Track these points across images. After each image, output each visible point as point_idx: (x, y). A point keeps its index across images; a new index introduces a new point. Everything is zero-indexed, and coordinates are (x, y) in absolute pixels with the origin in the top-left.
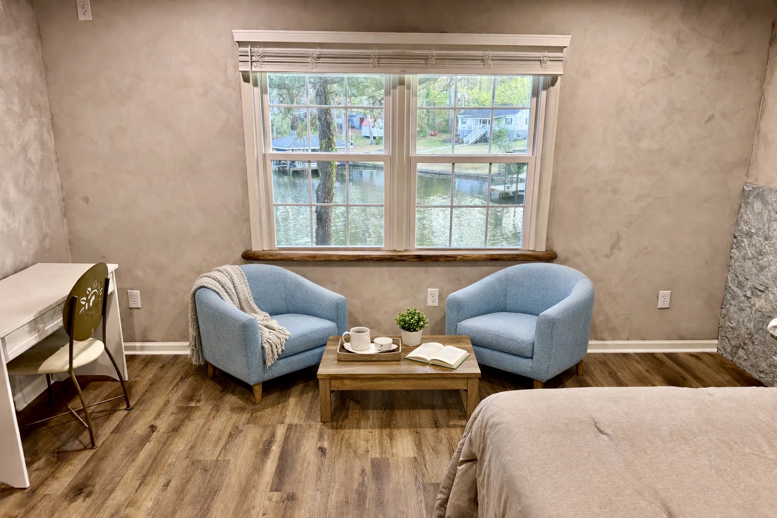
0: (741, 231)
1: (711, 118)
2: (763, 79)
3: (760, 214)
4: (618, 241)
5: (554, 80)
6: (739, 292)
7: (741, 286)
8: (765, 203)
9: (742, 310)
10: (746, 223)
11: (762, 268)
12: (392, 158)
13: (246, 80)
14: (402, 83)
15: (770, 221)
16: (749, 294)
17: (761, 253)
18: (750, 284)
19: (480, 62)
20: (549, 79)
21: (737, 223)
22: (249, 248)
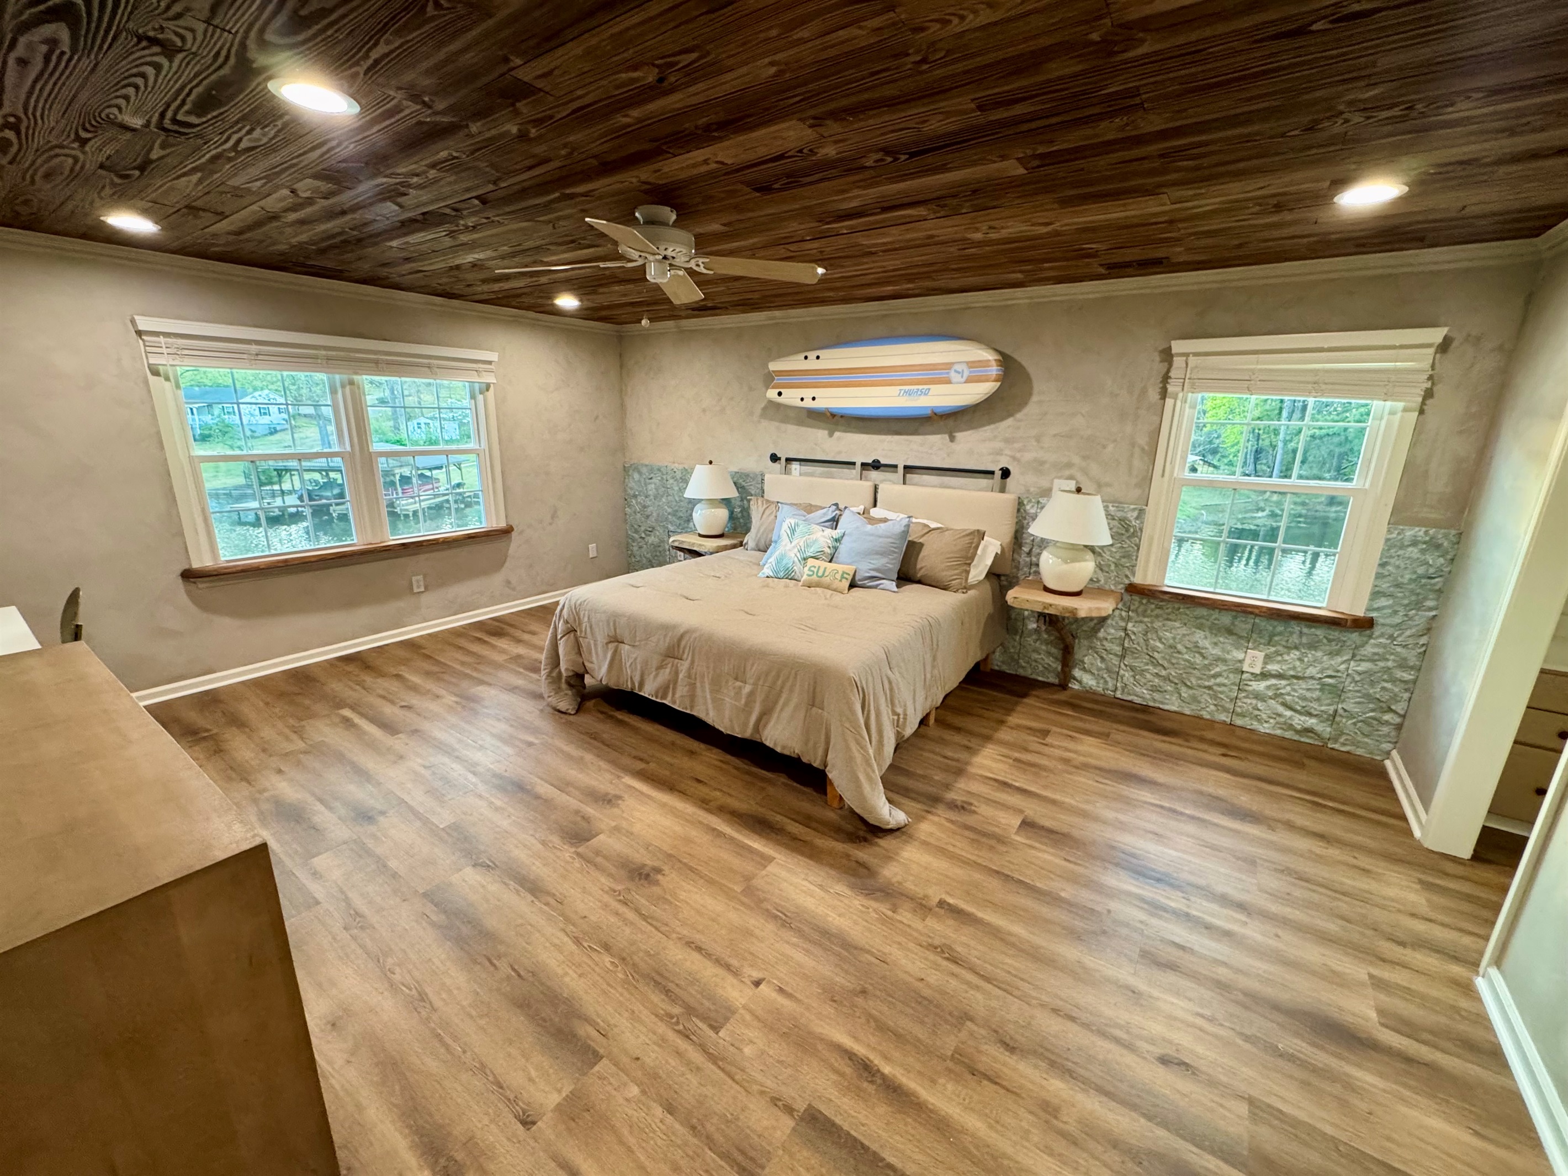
0: (629, 495)
1: (597, 417)
2: (621, 393)
3: (639, 481)
4: (555, 512)
5: (488, 387)
6: (636, 536)
7: (636, 532)
8: (640, 473)
9: (641, 547)
10: (631, 489)
11: (648, 517)
12: (352, 454)
13: (156, 373)
14: (351, 383)
15: (646, 485)
16: (643, 535)
17: (645, 507)
18: (643, 529)
19: (427, 369)
20: (484, 386)
21: (625, 490)
22: (187, 567)
